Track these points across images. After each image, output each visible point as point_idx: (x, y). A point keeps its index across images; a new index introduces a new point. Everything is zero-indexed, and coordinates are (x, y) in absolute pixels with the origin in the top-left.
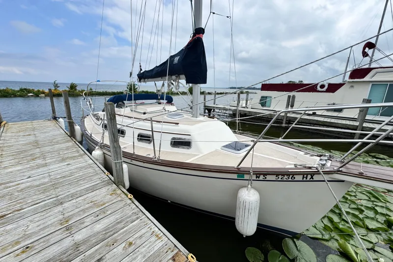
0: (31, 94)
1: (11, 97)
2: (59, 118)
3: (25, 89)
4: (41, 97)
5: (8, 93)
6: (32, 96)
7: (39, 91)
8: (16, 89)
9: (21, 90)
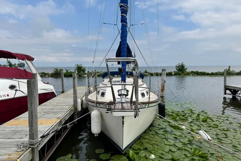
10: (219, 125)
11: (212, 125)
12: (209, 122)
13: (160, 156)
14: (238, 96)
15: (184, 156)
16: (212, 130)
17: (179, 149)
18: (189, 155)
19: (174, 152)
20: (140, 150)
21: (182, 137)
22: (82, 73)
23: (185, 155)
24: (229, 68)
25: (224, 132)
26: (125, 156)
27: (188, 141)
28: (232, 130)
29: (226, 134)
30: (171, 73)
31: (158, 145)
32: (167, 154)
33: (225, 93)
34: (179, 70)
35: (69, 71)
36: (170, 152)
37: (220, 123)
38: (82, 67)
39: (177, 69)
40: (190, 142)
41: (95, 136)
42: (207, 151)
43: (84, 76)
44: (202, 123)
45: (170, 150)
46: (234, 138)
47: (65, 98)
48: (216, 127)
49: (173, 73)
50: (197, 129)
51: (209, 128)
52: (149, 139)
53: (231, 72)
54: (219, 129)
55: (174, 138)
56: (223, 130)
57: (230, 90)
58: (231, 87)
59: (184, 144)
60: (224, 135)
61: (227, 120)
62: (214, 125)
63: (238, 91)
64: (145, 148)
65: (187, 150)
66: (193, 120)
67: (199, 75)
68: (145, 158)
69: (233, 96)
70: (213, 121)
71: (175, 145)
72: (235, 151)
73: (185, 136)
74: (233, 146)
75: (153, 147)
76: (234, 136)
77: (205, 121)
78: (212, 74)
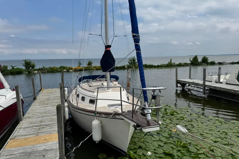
0: (65, 70)
1: (55, 72)
2: (65, 87)
3: (63, 67)
4: (70, 72)
5: (54, 69)
6: (65, 71)
7: (70, 68)
8: (58, 67)
9: (61, 67)
10: (184, 117)
11: (179, 118)
12: (176, 115)
13: (154, 152)
14: (186, 88)
15: (171, 149)
16: (181, 122)
17: (165, 143)
18: (175, 147)
19: (163, 146)
20: (136, 149)
21: (162, 131)
22: (31, 69)
23: (171, 147)
24: (171, 61)
25: (189, 122)
26: (127, 157)
27: (168, 135)
28: (194, 120)
29: (192, 125)
30: (124, 66)
31: (148, 142)
32: (159, 149)
33: (177, 86)
34: (131, 64)
35: (15, 68)
36: (160, 147)
37: (184, 115)
38: (30, 62)
39: (129, 63)
40: (170, 136)
41: (96, 143)
42: (185, 141)
43: (35, 72)
44: (171, 117)
45: (160, 145)
46: (199, 127)
47: (43, 106)
48: (183, 119)
49: (126, 67)
50: (170, 123)
51: (178, 121)
52: (138, 138)
53: (173, 64)
54: (185, 121)
55: (157, 134)
56: (189, 121)
57: (180, 84)
58: (182, 81)
59: (167, 138)
60: (190, 125)
61: (187, 111)
62: (180, 117)
63: (186, 84)
64: (139, 146)
65: (172, 143)
66: (164, 114)
67: (148, 68)
68: (143, 155)
69: (182, 89)
70: (178, 114)
71: (161, 140)
72: (204, 138)
73: (164, 131)
74: (200, 134)
75: (144, 145)
76: (197, 126)
77: (172, 115)
78: (158, 67)
